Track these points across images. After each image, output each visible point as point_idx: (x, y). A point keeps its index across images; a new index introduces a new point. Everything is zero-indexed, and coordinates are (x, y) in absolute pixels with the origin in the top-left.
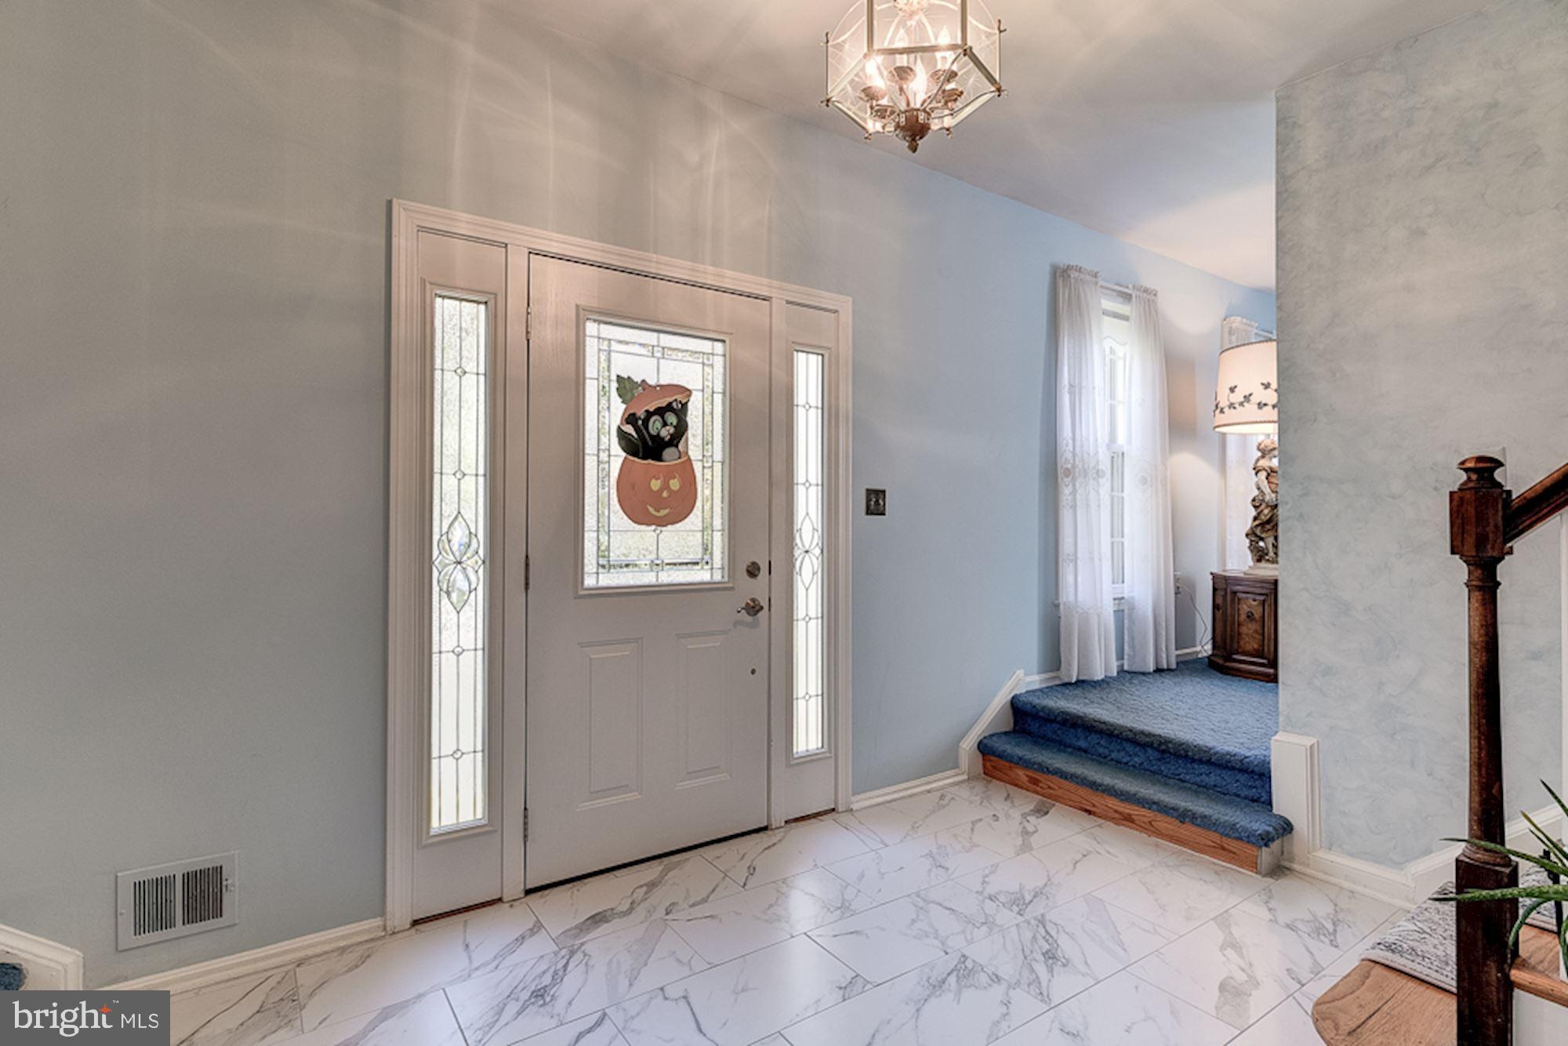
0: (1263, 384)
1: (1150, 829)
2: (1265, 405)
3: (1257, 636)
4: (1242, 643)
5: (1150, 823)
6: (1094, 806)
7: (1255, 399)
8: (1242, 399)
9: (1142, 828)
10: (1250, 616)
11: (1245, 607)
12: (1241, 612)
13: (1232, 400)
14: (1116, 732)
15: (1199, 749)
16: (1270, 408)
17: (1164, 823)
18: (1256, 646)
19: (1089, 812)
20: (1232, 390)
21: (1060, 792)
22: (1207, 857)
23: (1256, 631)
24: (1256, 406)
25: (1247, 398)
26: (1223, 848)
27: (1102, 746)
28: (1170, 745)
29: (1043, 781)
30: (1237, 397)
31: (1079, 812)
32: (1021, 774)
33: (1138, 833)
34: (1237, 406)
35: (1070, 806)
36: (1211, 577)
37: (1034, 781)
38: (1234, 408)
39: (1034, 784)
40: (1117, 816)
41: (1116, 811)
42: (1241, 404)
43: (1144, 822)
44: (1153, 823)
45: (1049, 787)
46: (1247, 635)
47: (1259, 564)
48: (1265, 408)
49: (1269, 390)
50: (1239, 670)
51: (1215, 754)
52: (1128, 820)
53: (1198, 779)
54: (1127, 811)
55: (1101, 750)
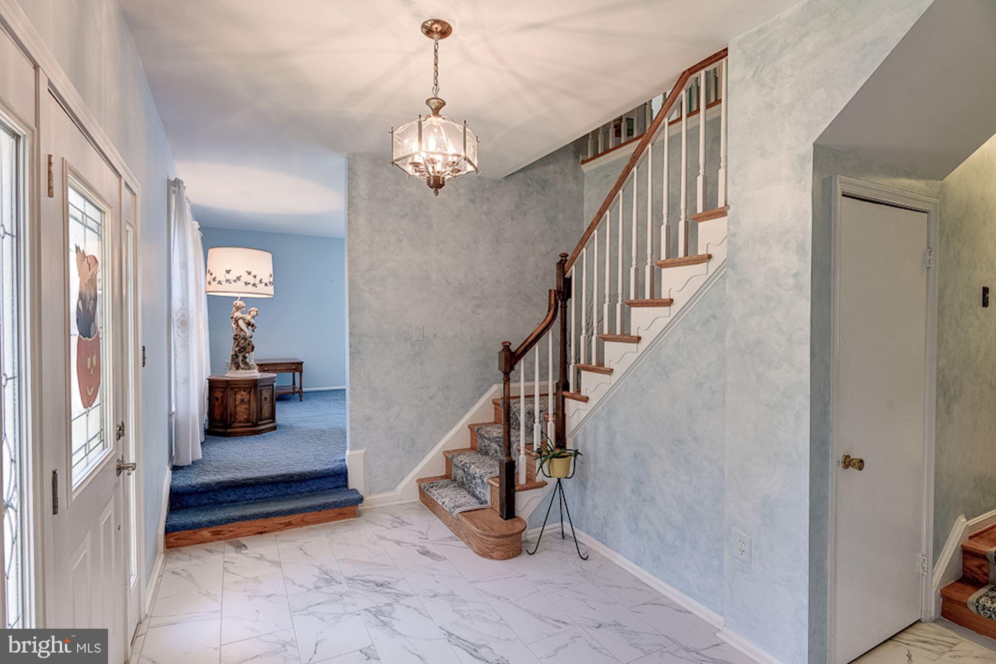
0: (247, 272)
1: (304, 523)
2: (249, 284)
3: (247, 411)
4: (237, 417)
5: (302, 520)
6: (265, 527)
7: (243, 279)
8: (235, 278)
9: (297, 525)
10: (242, 401)
11: (239, 396)
12: (237, 399)
13: (228, 278)
14: (260, 482)
15: (311, 473)
16: (251, 285)
17: (311, 516)
18: (246, 417)
19: (261, 533)
20: (228, 272)
21: (238, 531)
22: (333, 522)
23: (246, 409)
24: (244, 284)
25: (238, 278)
26: (341, 514)
27: (247, 493)
28: (295, 477)
29: (225, 529)
30: (232, 277)
31: (255, 536)
32: (206, 533)
33: (295, 529)
34: (232, 282)
35: (248, 536)
36: (208, 381)
37: (218, 533)
38: (230, 283)
39: (218, 534)
40: (281, 526)
41: (281, 524)
42: (235, 281)
43: (299, 522)
44: (304, 520)
45: (230, 531)
46: (240, 412)
47: (238, 371)
48: (249, 285)
49: (250, 276)
50: (237, 432)
51: (320, 472)
52: (289, 525)
53: (308, 489)
54: (287, 521)
55: (248, 496)
